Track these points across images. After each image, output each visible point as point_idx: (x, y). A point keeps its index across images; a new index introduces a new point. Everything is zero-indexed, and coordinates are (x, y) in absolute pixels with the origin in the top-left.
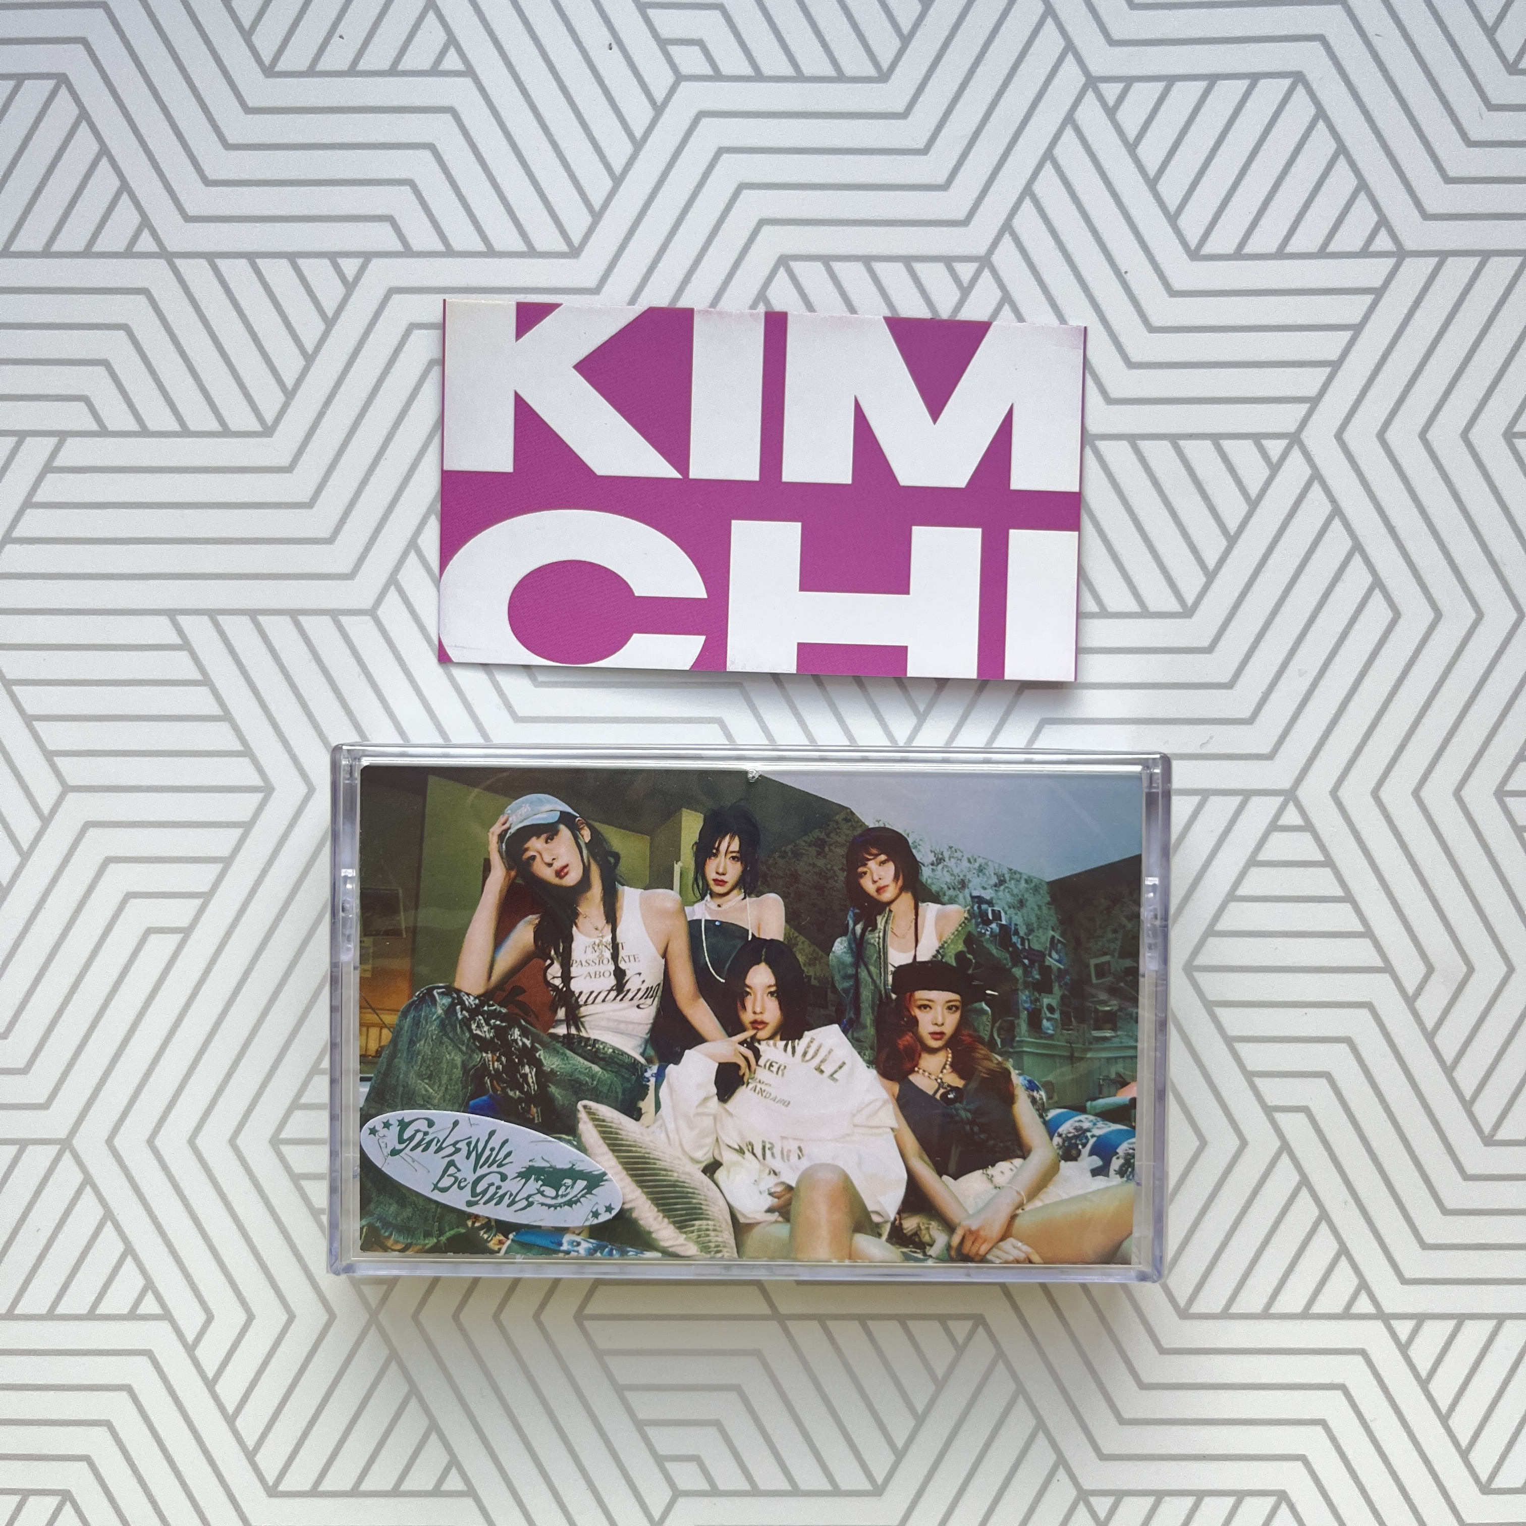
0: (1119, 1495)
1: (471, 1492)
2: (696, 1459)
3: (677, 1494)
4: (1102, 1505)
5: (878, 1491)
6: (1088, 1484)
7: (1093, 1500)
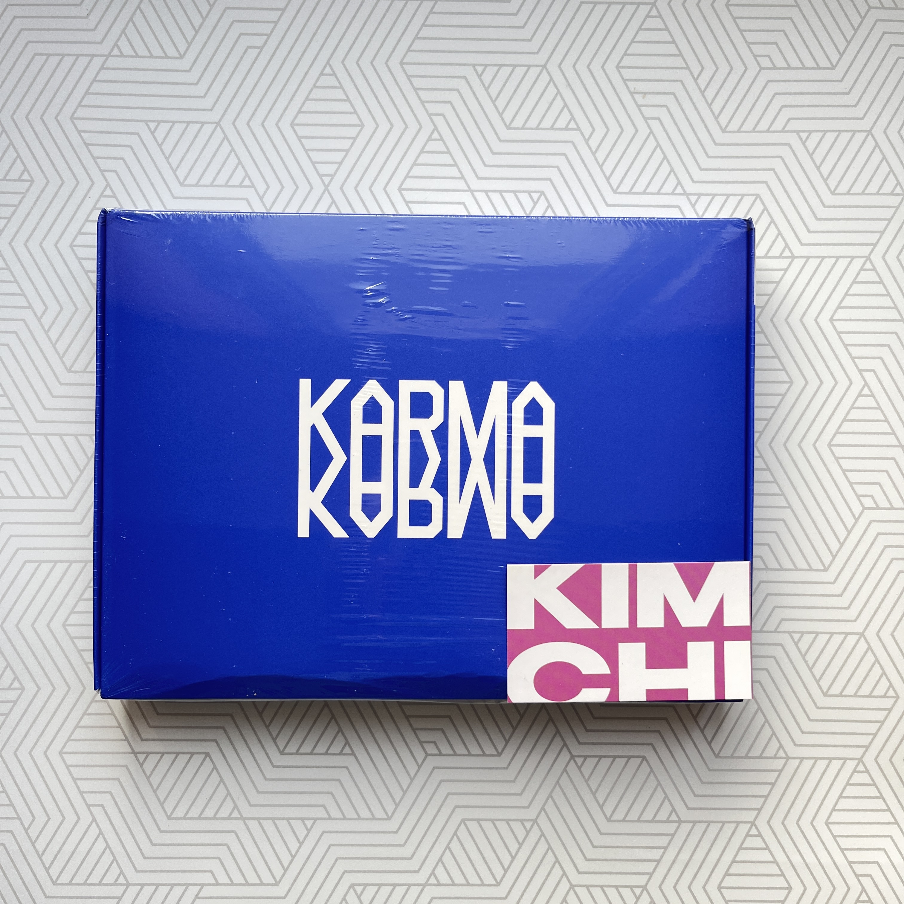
0: (586, 757)
1: (353, 754)
2: (435, 743)
3: (427, 755)
4: (579, 761)
5: (499, 754)
6: (574, 754)
7: (576, 759)
